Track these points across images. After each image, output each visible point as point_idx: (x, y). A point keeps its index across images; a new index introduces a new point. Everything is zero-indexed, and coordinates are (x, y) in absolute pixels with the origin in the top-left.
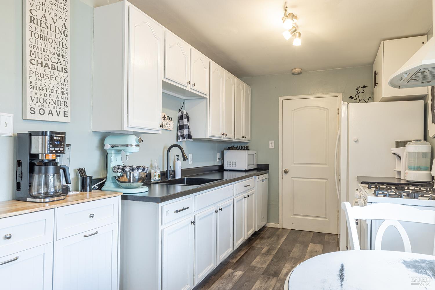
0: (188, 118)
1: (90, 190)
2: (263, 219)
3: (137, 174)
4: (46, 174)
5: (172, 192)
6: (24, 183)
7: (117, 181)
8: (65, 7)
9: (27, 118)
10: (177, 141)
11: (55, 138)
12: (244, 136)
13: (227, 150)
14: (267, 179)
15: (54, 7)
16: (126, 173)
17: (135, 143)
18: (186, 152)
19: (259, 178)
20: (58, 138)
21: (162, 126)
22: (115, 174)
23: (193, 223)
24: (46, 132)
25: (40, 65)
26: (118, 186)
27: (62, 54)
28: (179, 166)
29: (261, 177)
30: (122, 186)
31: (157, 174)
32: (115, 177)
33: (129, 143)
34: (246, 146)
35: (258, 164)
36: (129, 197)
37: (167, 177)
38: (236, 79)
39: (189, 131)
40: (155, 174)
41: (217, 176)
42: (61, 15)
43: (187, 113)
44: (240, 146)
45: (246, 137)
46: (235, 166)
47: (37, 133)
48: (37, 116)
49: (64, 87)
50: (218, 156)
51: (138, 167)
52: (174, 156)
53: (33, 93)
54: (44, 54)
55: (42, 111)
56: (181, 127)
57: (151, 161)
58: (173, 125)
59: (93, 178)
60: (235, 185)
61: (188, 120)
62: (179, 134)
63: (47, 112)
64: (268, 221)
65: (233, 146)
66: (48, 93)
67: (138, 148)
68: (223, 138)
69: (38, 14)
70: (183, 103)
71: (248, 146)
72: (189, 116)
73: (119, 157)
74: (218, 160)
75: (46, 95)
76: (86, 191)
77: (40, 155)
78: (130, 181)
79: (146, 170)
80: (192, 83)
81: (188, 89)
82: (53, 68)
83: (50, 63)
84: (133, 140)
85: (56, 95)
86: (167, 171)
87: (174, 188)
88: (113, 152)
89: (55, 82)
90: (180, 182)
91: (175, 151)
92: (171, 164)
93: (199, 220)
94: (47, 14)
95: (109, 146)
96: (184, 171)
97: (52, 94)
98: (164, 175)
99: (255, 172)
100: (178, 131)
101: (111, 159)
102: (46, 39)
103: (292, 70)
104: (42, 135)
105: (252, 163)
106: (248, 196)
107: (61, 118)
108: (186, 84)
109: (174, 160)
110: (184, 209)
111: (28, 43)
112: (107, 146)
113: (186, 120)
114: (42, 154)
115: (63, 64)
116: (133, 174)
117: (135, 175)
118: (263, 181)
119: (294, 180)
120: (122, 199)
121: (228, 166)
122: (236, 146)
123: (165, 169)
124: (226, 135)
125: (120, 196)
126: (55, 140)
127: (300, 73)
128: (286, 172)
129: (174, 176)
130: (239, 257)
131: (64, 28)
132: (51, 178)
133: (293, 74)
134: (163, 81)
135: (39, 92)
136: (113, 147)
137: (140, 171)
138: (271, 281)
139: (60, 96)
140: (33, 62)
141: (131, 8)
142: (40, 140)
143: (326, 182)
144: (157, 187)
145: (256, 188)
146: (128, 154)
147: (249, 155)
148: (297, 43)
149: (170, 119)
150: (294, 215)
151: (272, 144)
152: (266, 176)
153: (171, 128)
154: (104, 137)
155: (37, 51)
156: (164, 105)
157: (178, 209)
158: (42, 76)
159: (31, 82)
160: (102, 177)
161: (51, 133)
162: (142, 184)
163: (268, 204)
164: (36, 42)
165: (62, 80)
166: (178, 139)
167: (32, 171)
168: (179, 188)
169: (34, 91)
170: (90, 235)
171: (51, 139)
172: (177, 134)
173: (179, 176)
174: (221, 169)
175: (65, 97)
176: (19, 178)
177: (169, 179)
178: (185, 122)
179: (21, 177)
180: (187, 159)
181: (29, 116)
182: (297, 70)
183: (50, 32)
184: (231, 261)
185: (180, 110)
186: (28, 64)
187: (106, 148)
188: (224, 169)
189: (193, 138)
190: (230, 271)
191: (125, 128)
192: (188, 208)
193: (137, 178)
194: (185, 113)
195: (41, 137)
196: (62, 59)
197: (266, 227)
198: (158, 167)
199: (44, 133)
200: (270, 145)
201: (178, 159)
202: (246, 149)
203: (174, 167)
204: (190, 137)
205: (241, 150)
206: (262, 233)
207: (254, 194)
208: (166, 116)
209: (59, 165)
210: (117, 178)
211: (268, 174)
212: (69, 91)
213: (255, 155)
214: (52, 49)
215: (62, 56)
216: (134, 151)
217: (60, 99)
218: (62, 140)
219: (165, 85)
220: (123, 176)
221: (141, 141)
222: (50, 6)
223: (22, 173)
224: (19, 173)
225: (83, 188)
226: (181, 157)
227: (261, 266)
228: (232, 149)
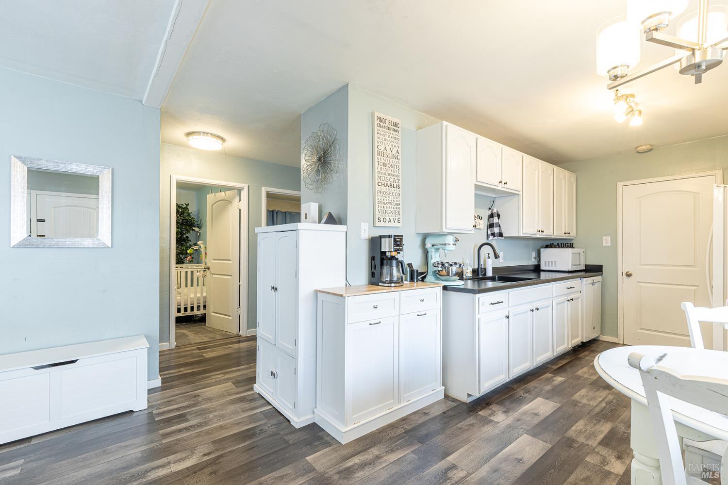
0: (499, 216)
1: (417, 282)
2: (594, 329)
3: (454, 269)
4: (391, 266)
5: (483, 287)
6: (377, 272)
7: (437, 275)
8: (398, 137)
9: (377, 226)
10: (488, 239)
11: (397, 240)
12: (566, 232)
13: (545, 248)
14: (600, 283)
15: (391, 139)
16: (445, 268)
17: (452, 242)
18: (497, 251)
19: (587, 281)
20: (399, 240)
21: (475, 226)
22: (436, 269)
23: (508, 317)
24: (391, 235)
25: (383, 186)
26: (438, 279)
27: (396, 174)
28: (490, 265)
29: (590, 280)
30: (441, 278)
31: (469, 271)
32: (436, 271)
33: (447, 242)
34: (570, 244)
35: (587, 265)
36: (448, 288)
37: (478, 275)
38: (555, 168)
39: (500, 230)
40: (468, 271)
41: (532, 276)
42: (395, 144)
43: (497, 211)
44: (561, 244)
45: (569, 233)
46: (555, 266)
47: (385, 237)
48: (382, 224)
49: (398, 200)
50: (534, 254)
51: (456, 264)
52: (485, 254)
53: (380, 207)
54: (386, 176)
55: (385, 220)
56: (491, 226)
57: (463, 259)
58: (483, 224)
59: (419, 271)
60: (554, 285)
61: (499, 218)
62: (489, 233)
63: (387, 221)
64: (602, 332)
65: (552, 244)
66: (388, 206)
67: (455, 246)
68: (539, 235)
69: (382, 148)
70: (493, 201)
71: (573, 244)
72: (500, 213)
73: (438, 255)
74: (533, 260)
75: (387, 207)
76: (414, 282)
77: (387, 252)
78: (448, 275)
79: (462, 266)
80: (503, 183)
81: (500, 188)
82: (391, 186)
83: (389, 183)
84: (450, 240)
85: (393, 206)
86: (478, 268)
87: (485, 284)
88: (433, 250)
89: (392, 197)
90: (492, 279)
91: (486, 250)
92: (482, 262)
93: (514, 316)
94: (387, 146)
95: (430, 245)
96: (495, 270)
97: (391, 206)
98: (475, 272)
99: (583, 273)
100: (489, 230)
101: (431, 256)
102: (386, 165)
103: (637, 147)
104: (389, 238)
105: (579, 263)
106: (572, 300)
107: (396, 224)
108: (497, 184)
109: (485, 258)
110: (499, 303)
111: (376, 170)
112: (428, 245)
113: (497, 218)
114: (388, 252)
115: (397, 182)
116: (452, 269)
117: (453, 270)
118: (593, 284)
119: (641, 286)
120: (443, 289)
121: (546, 266)
122: (555, 243)
123: (476, 267)
124: (543, 232)
125: (442, 287)
126: (398, 241)
127: (651, 150)
128: (629, 275)
129: (485, 274)
130: (561, 365)
131: (397, 154)
132: (395, 268)
133: (638, 152)
134: (475, 185)
135: (383, 205)
136: (433, 246)
137: (458, 266)
138: (601, 392)
139: (395, 207)
140: (380, 184)
141: (448, 127)
142: (388, 242)
143: (695, 290)
144: (469, 282)
145: (584, 292)
146: (446, 251)
147: (573, 253)
148: (637, 122)
149: (480, 218)
150: (642, 329)
151: (607, 241)
152: (599, 278)
153: (482, 227)
154: (425, 237)
155: (382, 175)
156: (477, 206)
157: (493, 302)
158: (384, 193)
159: (378, 199)
160: (423, 271)
161: (395, 236)
162: (459, 278)
163: (602, 313)
164: (381, 169)
165: (397, 194)
166: (488, 237)
167: (382, 264)
168: (490, 284)
169: (380, 205)
170: (421, 315)
171: (395, 241)
172: (487, 233)
173: (490, 274)
174: (537, 269)
175: (398, 207)
176: (373, 269)
177: (480, 276)
178: (496, 220)
179: (375, 268)
180: (499, 257)
181: (378, 224)
182: (644, 148)
183: (389, 159)
184: (550, 366)
185: (490, 209)
186: (377, 186)
187: (426, 247)
188: (541, 269)
189: (504, 235)
190: (548, 375)
191: (445, 230)
192: (503, 302)
193: (454, 272)
194: (495, 211)
195: (388, 239)
196: (396, 178)
197: (599, 340)
198: (469, 264)
199: (390, 236)
200: (604, 241)
201: (489, 258)
202: (570, 247)
203: (485, 265)
204: (501, 235)
205: (563, 247)
206: (592, 345)
207: (580, 299)
208: (476, 216)
209: (399, 259)
210: (437, 272)
211: (601, 276)
212: (401, 203)
213: (582, 254)
214: (390, 172)
215: (397, 176)
216: (451, 249)
217: (395, 210)
218: (401, 240)
219: (477, 187)
220: (442, 271)
221: (457, 240)
222: (389, 139)
223: (375, 266)
224: (373, 265)
225: (412, 280)
226: (492, 255)
227: (589, 377)
228: (551, 247)
